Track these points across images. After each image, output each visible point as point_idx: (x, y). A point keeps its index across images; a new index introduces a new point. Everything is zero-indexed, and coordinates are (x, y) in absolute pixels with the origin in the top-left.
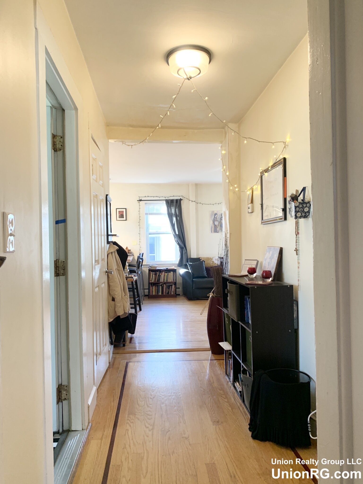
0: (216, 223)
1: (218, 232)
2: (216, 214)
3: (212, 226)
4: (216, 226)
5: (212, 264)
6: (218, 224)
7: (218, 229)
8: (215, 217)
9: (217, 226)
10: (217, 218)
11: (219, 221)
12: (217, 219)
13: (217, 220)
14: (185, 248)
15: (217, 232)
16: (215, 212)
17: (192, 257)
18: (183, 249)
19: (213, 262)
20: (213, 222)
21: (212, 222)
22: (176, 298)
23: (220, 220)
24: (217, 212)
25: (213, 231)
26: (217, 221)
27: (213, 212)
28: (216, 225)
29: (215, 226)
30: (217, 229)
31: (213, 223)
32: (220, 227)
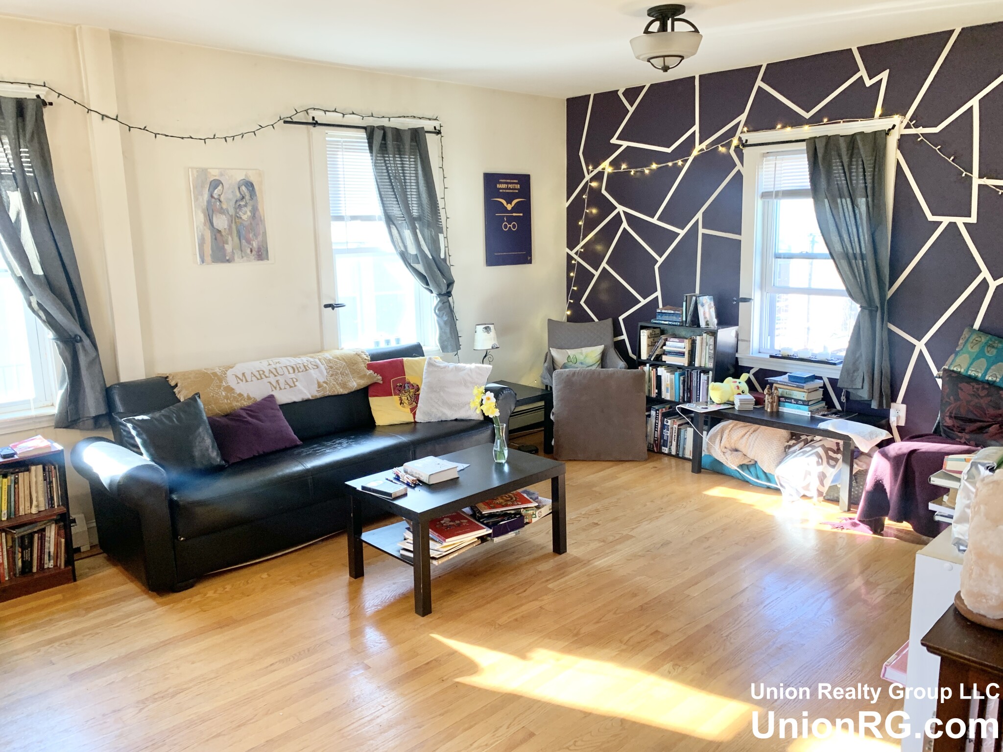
0: (221, 222)
1: (228, 261)
2: (216, 184)
3: (203, 235)
4: (222, 235)
5: (227, 398)
6: (226, 227)
7: (228, 248)
8: (212, 196)
9: (223, 233)
10: (222, 199)
11: (232, 211)
12: (224, 206)
13: (222, 208)
14: (87, 341)
15: (227, 258)
16: (214, 174)
17: (124, 379)
18: (79, 345)
19: (229, 389)
20: (205, 216)
21: (201, 217)
22: (72, 585)
23: (235, 208)
24: (221, 175)
25: (208, 258)
26: (222, 211)
27: (204, 172)
28: (219, 231)
29: (217, 233)
30: (226, 246)
31: (208, 224)
32: (236, 239)
